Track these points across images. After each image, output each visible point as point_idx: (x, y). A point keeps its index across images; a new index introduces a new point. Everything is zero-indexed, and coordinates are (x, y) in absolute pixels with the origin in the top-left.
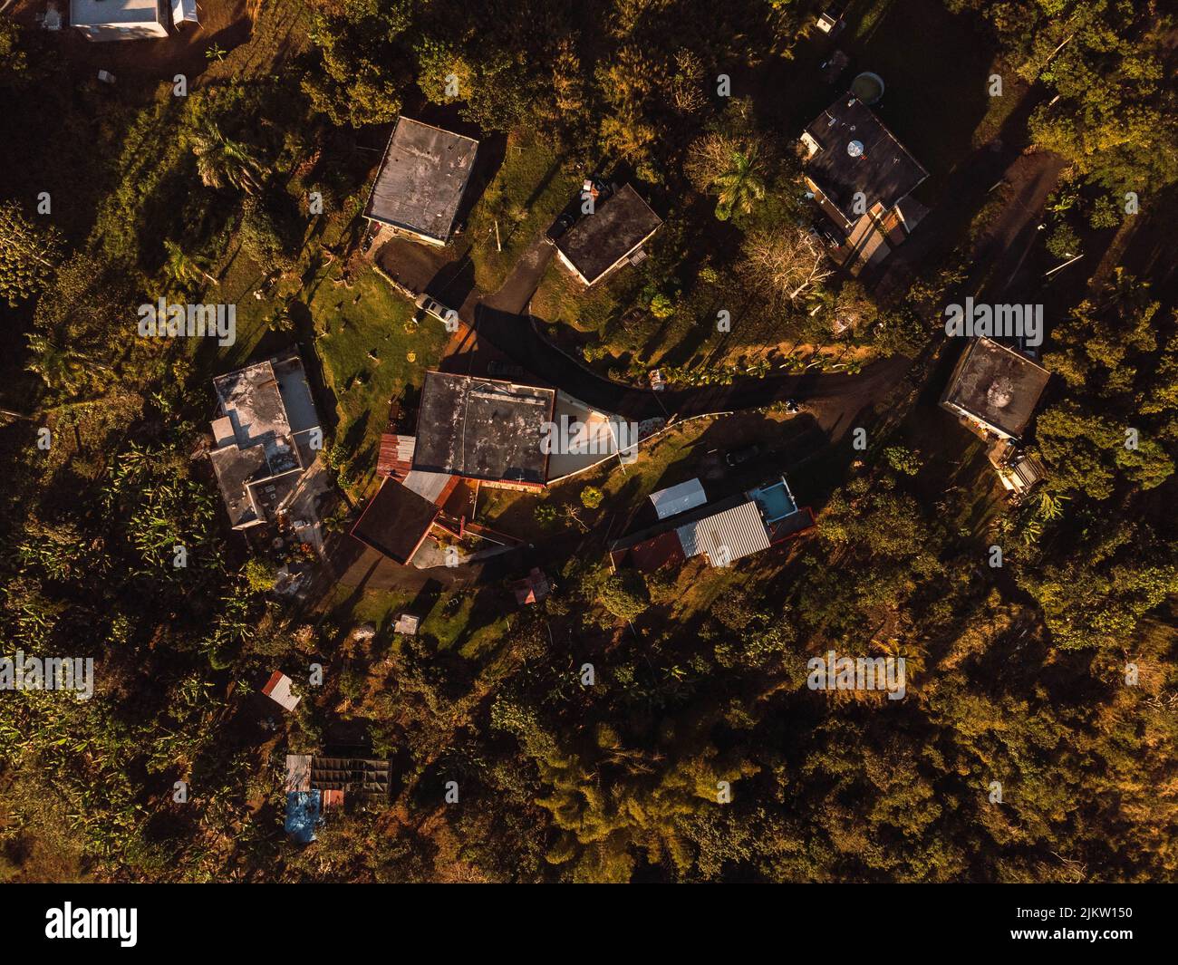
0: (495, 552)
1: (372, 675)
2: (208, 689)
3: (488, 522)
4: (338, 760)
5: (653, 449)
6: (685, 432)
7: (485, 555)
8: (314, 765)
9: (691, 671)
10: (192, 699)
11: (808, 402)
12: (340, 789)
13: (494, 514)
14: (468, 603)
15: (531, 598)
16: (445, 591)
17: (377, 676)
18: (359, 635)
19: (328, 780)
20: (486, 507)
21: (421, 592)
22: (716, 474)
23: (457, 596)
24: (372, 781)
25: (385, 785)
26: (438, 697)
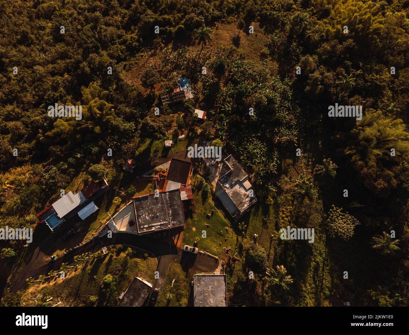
0: (147, 173)
1: (176, 126)
2: (223, 108)
3: (150, 182)
4: (178, 100)
5: (101, 225)
6: (91, 235)
7: (150, 171)
8: (185, 97)
9: (74, 157)
10: (227, 105)
11: (48, 263)
12: (175, 93)
13: (150, 185)
14: (152, 155)
15: (130, 162)
16: (160, 157)
17: (174, 126)
18: (183, 136)
19: (179, 94)
20: (153, 186)
21: (167, 154)
22: (78, 224)
23: (156, 156)
24: (166, 98)
25: (162, 98)
26: (147, 122)
